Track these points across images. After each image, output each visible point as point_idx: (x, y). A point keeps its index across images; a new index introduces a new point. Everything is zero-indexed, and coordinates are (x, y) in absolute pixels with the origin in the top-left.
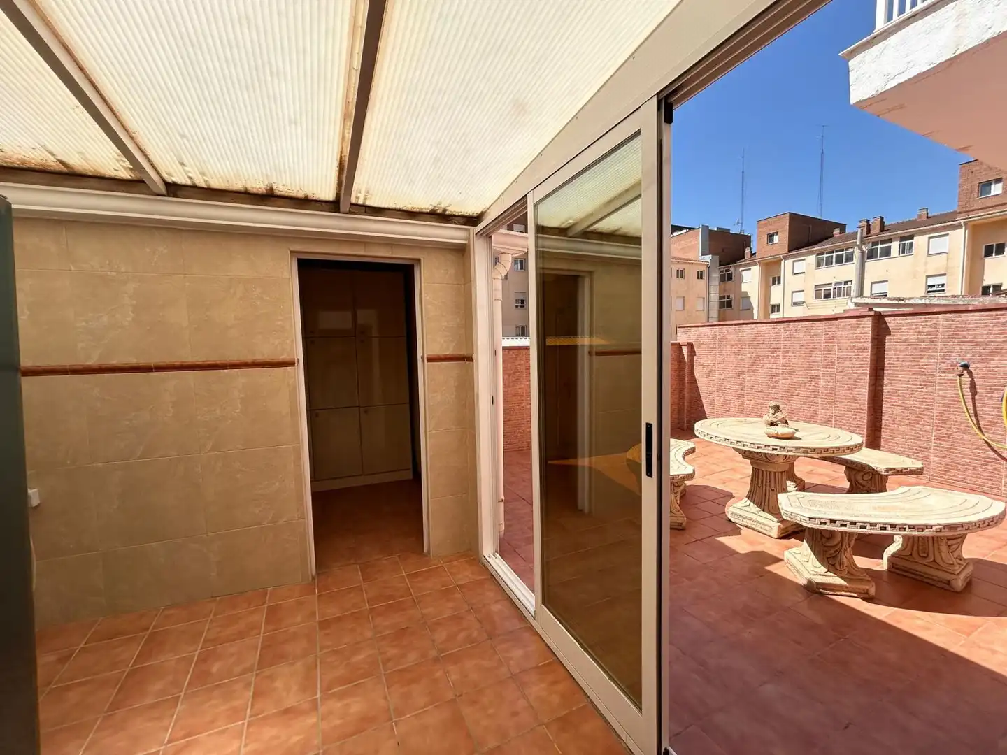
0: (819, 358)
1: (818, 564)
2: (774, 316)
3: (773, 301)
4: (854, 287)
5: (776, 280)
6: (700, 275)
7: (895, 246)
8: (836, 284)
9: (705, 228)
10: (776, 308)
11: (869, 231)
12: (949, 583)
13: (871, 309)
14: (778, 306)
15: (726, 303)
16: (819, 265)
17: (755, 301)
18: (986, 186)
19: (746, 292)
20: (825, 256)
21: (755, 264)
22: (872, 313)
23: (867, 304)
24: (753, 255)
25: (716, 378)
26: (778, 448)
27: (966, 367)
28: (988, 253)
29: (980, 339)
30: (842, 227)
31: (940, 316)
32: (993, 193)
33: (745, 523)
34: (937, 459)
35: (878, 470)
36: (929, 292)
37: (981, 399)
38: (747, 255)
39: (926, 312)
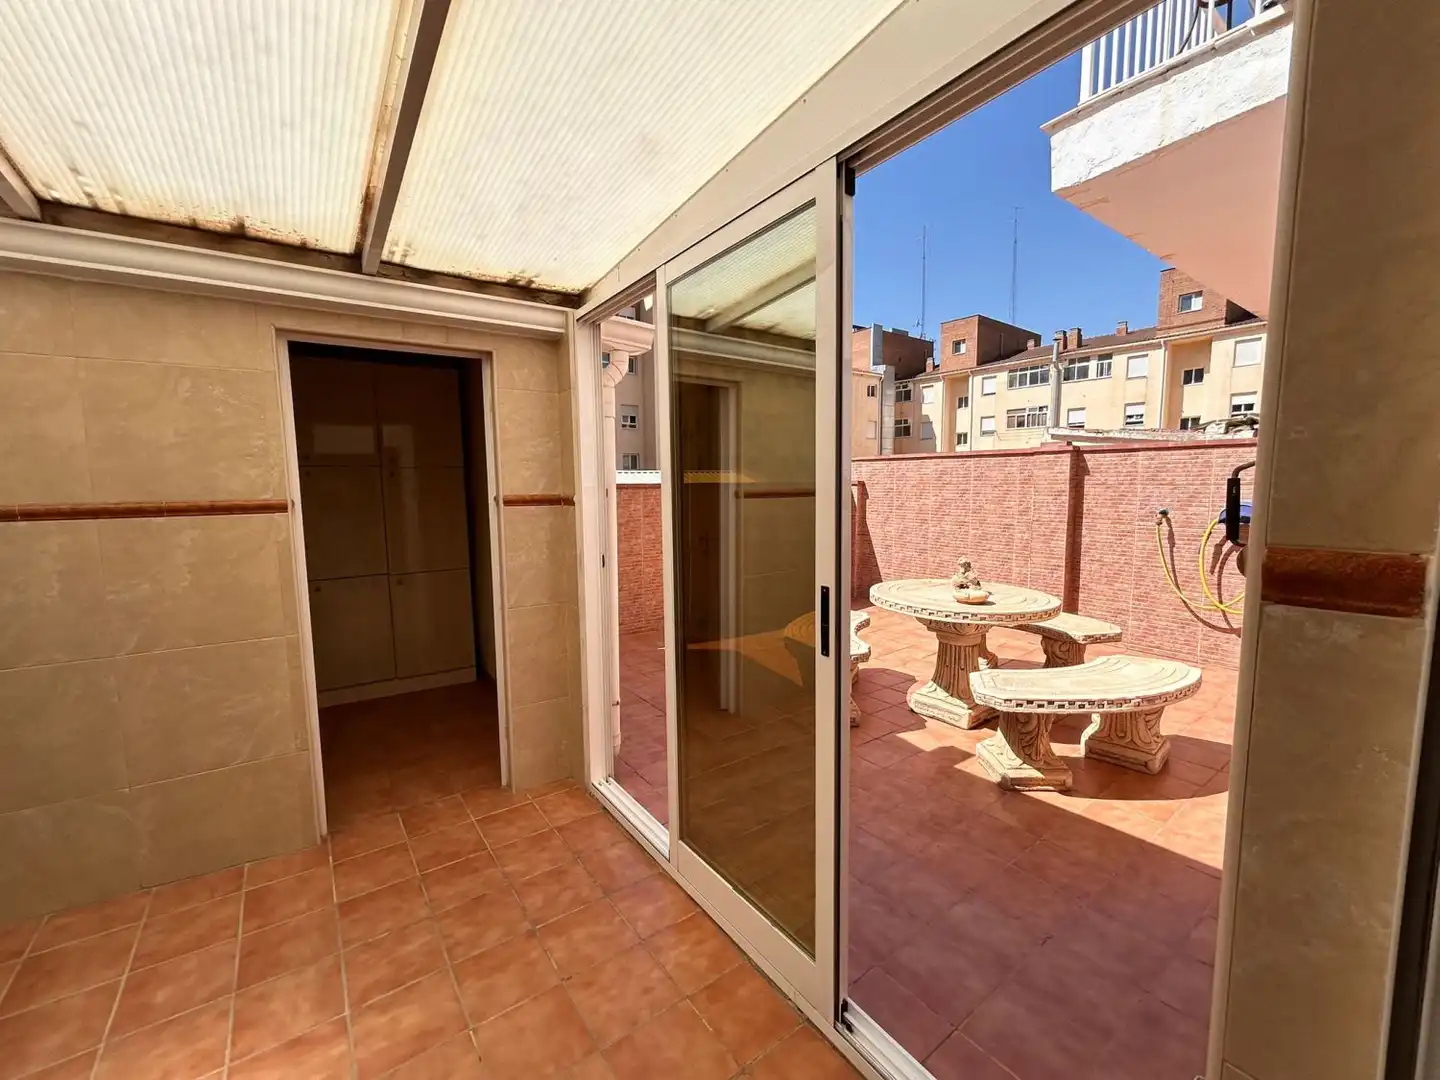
0: (1013, 503)
1: (1014, 756)
2: (961, 449)
3: (960, 430)
4: (1049, 413)
5: (963, 402)
6: (871, 392)
7: (1093, 365)
8: (1030, 410)
9: (878, 327)
10: (962, 438)
11: (1065, 347)
12: (1146, 765)
13: (1069, 444)
14: (965, 435)
15: (903, 430)
16: (1011, 384)
17: (937, 429)
18: (1186, 299)
19: (927, 416)
20: (1019, 373)
21: (937, 380)
22: (1071, 448)
23: (1065, 436)
24: (936, 367)
25: (892, 529)
26: (970, 616)
27: (1164, 513)
28: (1187, 381)
29: (1179, 480)
30: (1037, 339)
31: (1140, 453)
32: (1193, 309)
33: (932, 714)
34: (1135, 623)
35: (1076, 638)
36: (1127, 423)
37: (1179, 551)
38: (929, 369)
39: (1126, 449)
